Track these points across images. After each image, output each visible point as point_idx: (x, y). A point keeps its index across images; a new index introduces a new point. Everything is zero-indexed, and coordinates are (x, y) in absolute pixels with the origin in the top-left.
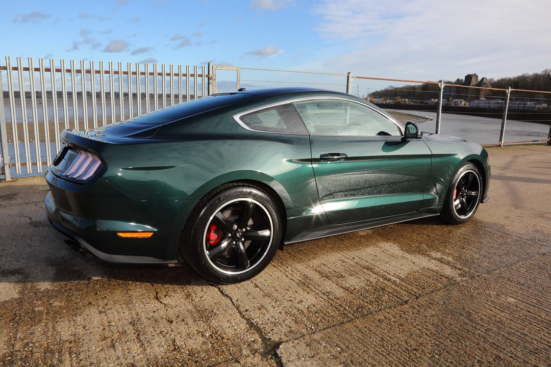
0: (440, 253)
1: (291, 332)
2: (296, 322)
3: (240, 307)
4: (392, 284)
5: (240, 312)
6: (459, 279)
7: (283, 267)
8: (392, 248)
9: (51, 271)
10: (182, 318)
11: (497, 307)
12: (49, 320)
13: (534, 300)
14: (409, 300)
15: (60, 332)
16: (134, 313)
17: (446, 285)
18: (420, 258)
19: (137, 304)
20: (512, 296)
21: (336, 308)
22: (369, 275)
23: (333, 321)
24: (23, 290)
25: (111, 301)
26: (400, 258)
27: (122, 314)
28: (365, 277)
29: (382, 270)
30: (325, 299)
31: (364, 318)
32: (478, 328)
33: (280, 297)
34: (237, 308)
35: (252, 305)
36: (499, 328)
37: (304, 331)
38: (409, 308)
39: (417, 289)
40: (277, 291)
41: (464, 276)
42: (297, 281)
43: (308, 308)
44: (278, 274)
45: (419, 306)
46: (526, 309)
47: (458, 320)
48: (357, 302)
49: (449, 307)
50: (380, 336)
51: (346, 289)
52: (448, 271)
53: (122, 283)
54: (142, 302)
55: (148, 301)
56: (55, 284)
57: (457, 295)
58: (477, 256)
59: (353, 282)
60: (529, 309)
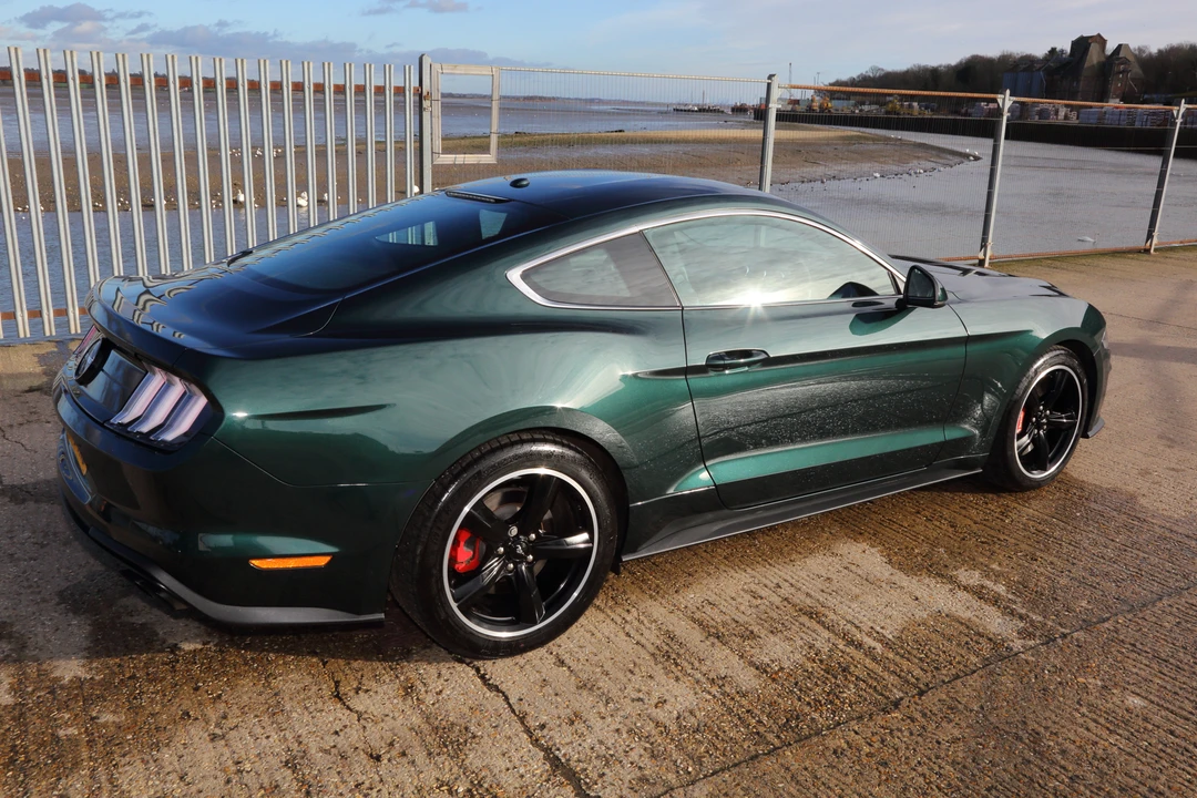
0: (977, 574)
1: (643, 780)
2: (653, 756)
3: (528, 718)
4: (866, 655)
5: (528, 731)
6: (1017, 645)
7: (619, 610)
8: (867, 557)
9: (79, 629)
10: (401, 747)
11: (1102, 721)
12: (96, 760)
13: (1186, 701)
14: (902, 699)
15: (129, 792)
16: (289, 736)
17: (987, 659)
18: (932, 586)
19: (294, 715)
20: (1138, 691)
21: (740, 718)
22: (814, 631)
23: (734, 753)
24: (20, 682)
25: (235, 707)
26: (884, 585)
27: (265, 742)
28: (805, 637)
29: (843, 618)
30: (714, 696)
31: (803, 746)
32: (1055, 772)
33: (614, 692)
34: (522, 720)
35: (555, 712)
36: (1102, 774)
37: (671, 777)
38: (902, 720)
39: (922, 669)
40: (607, 674)
41: (1031, 636)
42: (652, 649)
43: (678, 718)
44: (608, 628)
45: (924, 715)
46: (1168, 726)
47: (1011, 752)
48: (786, 703)
49: (993, 719)
50: (838, 791)
51: (761, 669)
52: (995, 622)
53: (252, 658)
54: (306, 708)
55: (320, 705)
56: (94, 665)
57: (1012, 686)
58: (1063, 581)
59: (780, 651)
60: (1174, 727)
